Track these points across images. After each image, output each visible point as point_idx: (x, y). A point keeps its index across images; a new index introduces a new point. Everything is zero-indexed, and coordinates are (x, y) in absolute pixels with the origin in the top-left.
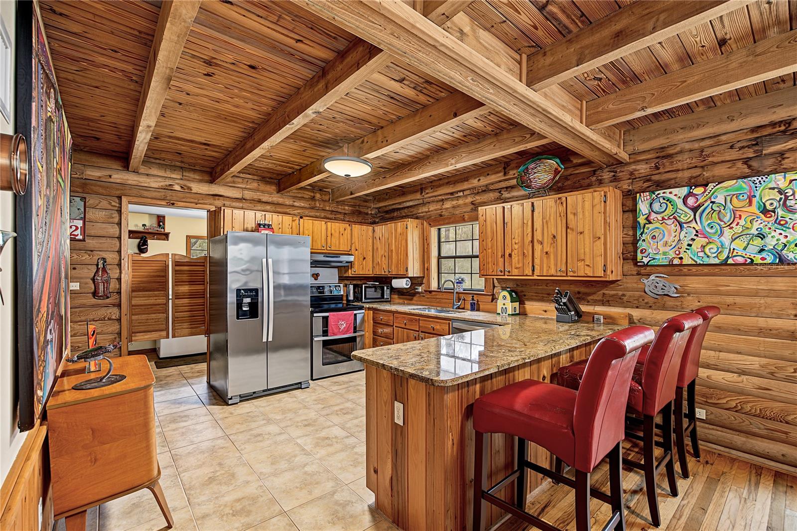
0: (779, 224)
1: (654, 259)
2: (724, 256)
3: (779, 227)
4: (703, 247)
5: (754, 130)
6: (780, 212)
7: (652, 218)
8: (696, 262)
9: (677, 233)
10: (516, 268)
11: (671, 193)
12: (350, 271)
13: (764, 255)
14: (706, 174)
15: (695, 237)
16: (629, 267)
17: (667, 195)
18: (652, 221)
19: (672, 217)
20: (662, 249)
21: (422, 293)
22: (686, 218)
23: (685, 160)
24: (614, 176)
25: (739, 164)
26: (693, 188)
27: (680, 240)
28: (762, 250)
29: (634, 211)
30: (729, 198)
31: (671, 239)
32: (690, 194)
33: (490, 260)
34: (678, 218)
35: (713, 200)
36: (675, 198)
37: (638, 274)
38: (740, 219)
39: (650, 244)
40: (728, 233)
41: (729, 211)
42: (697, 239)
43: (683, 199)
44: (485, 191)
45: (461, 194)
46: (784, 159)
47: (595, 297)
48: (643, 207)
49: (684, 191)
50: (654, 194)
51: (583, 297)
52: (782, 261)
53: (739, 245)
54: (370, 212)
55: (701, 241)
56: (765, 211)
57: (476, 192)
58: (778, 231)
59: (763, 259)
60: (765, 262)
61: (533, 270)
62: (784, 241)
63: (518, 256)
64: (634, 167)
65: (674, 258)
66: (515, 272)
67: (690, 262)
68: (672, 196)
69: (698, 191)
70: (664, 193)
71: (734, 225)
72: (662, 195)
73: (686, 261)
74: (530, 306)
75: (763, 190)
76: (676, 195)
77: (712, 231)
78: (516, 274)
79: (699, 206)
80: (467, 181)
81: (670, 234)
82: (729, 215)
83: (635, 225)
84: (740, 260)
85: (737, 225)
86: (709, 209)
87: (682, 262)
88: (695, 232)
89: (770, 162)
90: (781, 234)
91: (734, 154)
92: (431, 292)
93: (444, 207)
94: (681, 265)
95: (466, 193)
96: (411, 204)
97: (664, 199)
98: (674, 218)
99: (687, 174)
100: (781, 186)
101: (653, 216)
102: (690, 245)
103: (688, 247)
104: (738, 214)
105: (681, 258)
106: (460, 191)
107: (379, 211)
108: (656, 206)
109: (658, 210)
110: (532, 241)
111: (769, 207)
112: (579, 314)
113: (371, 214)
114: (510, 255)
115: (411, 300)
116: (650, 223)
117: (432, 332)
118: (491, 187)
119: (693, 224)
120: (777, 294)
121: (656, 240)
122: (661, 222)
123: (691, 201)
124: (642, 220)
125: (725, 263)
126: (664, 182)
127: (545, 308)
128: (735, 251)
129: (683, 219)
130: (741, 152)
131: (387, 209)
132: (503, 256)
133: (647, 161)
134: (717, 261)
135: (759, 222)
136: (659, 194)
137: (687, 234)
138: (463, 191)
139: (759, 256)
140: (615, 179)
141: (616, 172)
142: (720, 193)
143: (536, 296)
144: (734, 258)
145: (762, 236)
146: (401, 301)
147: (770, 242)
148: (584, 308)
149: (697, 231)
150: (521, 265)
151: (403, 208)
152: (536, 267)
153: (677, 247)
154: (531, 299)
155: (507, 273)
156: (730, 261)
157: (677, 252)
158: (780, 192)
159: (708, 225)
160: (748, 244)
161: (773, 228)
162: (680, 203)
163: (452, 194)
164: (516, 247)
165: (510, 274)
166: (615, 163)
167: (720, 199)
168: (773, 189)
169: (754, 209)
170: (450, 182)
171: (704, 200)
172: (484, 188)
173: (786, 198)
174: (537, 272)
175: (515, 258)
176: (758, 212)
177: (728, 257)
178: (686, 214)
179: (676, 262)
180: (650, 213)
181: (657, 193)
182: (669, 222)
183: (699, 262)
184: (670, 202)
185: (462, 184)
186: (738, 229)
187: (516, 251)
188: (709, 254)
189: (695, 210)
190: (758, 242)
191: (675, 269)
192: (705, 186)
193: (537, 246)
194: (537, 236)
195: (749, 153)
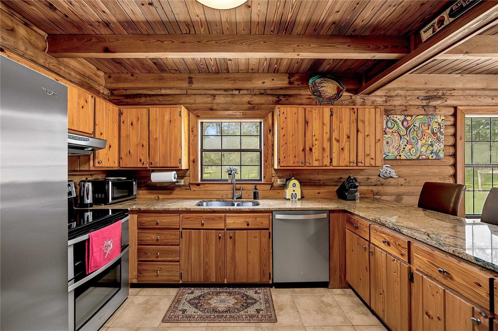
0: (438, 140)
1: (388, 155)
2: (418, 155)
3: (438, 141)
4: (410, 150)
6: (439, 134)
7: (387, 131)
8: (406, 157)
9: (399, 141)
10: (316, 160)
11: (396, 117)
12: (91, 162)
13: (433, 154)
15: (407, 144)
17: (395, 118)
18: (387, 133)
19: (396, 132)
20: (392, 150)
21: (184, 186)
22: (403, 133)
24: (363, 102)
25: (421, 108)
26: (406, 116)
27: (400, 145)
28: (432, 153)
30: (420, 124)
31: (396, 145)
32: (405, 120)
33: (291, 153)
34: (399, 133)
35: (414, 124)
36: (398, 121)
38: (425, 136)
39: (386, 147)
40: (420, 143)
41: (420, 131)
42: (408, 145)
43: (402, 122)
44: (263, 94)
45: (237, 92)
46: (436, 109)
49: (402, 118)
50: (389, 117)
52: (439, 158)
53: (424, 149)
54: (102, 91)
55: (409, 146)
56: (434, 134)
57: (254, 93)
58: (438, 143)
59: (432, 157)
60: (433, 158)
61: (331, 162)
62: (439, 148)
63: (319, 150)
64: (374, 99)
65: (397, 155)
66: (316, 163)
67: (405, 158)
68: (397, 119)
69: (409, 118)
70: (393, 117)
71: (422, 139)
72: (392, 118)
73: (403, 157)
74: (308, 191)
75: (433, 122)
76: (398, 119)
77: (414, 141)
78: (316, 165)
79: (409, 127)
80: (250, 81)
81: (395, 142)
82: (420, 133)
84: (424, 157)
85: (423, 139)
86: (413, 130)
87: (400, 158)
88: (406, 142)
90: (438, 145)
91: (419, 103)
92: (198, 185)
93: (216, 101)
94: (400, 159)
95: (242, 92)
96: (168, 92)
97: (393, 121)
98: (398, 132)
100: (439, 122)
101: (388, 130)
102: (404, 148)
103: (404, 150)
104: (424, 133)
105: (400, 156)
106: (236, 90)
107: (112, 93)
108: (389, 124)
109: (390, 127)
110: (330, 140)
111: (435, 132)
113: (103, 94)
114: (311, 150)
115: (170, 194)
116: (386, 134)
117: (246, 227)
119: (406, 137)
121: (388, 145)
122: (391, 134)
123: (405, 123)
125: (418, 159)
126: (389, 111)
127: (318, 191)
128: (423, 153)
129: (402, 133)
130: (422, 102)
131: (128, 92)
132: (304, 150)
134: (415, 158)
135: (431, 138)
136: (391, 117)
137: (403, 142)
138: (239, 90)
139: (431, 156)
141: (365, 100)
143: (310, 182)
144: (423, 156)
145: (432, 145)
146: (153, 196)
147: (435, 149)
149: (407, 141)
150: (321, 158)
151: (154, 95)
152: (334, 160)
153: (398, 149)
155: (307, 164)
156: (420, 158)
157: (399, 152)
158: (439, 125)
159: (412, 138)
160: (427, 149)
161: (436, 142)
162: (400, 123)
163: (226, 90)
164: (317, 142)
165: (311, 165)
167: (417, 125)
168: (436, 122)
169: (429, 131)
170: (230, 78)
171: (411, 124)
172: (262, 92)
173: (441, 127)
174: (335, 163)
175: (316, 153)
176: (431, 133)
177: (420, 156)
179: (398, 157)
180: (386, 128)
181: (390, 116)
182: (395, 134)
183: (408, 158)
184: (396, 123)
185: (244, 82)
186: (424, 141)
187: (316, 146)
188: (412, 154)
189: (407, 129)
190: (431, 148)
191: (397, 162)
192: (412, 116)
193: (334, 142)
194: (335, 135)
195: (424, 103)
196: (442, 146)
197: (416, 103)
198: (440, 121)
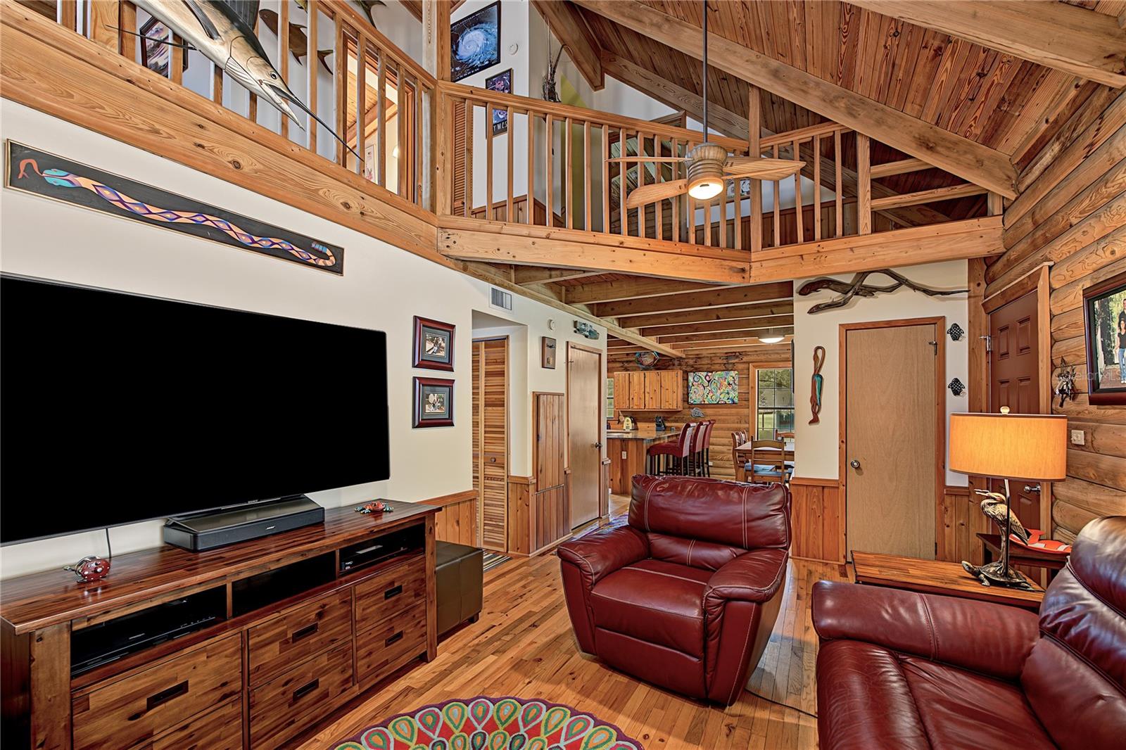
0: (733, 389)
1: (695, 401)
2: (717, 400)
4: (711, 397)
5: (726, 353)
9: (703, 391)
10: (636, 406)
14: (713, 367)
16: (686, 404)
19: (701, 384)
20: (698, 397)
23: (705, 361)
25: (722, 365)
26: (708, 372)
27: (704, 394)
28: (728, 399)
29: (687, 380)
30: (719, 378)
31: (701, 393)
32: (707, 375)
34: (703, 385)
35: (714, 378)
37: (689, 408)
38: (722, 386)
39: (693, 395)
40: (719, 392)
41: (719, 383)
42: (709, 393)
43: (705, 377)
46: (735, 365)
47: (671, 419)
48: (691, 379)
49: (705, 374)
51: (665, 419)
52: (734, 403)
53: (722, 396)
55: (711, 394)
56: (729, 384)
59: (729, 402)
61: (644, 406)
62: (735, 395)
63: (637, 399)
64: (687, 361)
65: (702, 401)
68: (701, 375)
69: (710, 374)
70: (698, 373)
71: (721, 389)
73: (706, 402)
74: (639, 425)
75: (728, 376)
77: (714, 390)
78: (635, 408)
79: (710, 380)
81: (700, 391)
83: (688, 387)
86: (713, 382)
88: (709, 391)
89: (731, 366)
90: (734, 393)
91: (720, 361)
97: (698, 376)
99: (706, 366)
101: (694, 383)
102: (707, 396)
104: (721, 384)
105: (704, 401)
108: (696, 379)
109: (696, 381)
110: (644, 392)
112: (665, 427)
114: (632, 399)
116: (693, 386)
118: (617, 360)
119: (708, 387)
120: (732, 415)
121: (695, 393)
122: (697, 386)
123: (707, 378)
124: (690, 384)
125: (718, 403)
126: (698, 369)
127: (648, 426)
128: (721, 399)
129: (705, 385)
132: (629, 399)
133: (692, 359)
134: (716, 402)
135: (728, 388)
136: (696, 374)
137: (706, 391)
140: (680, 365)
141: (680, 362)
142: (716, 376)
143: (643, 420)
144: (721, 401)
145: (728, 393)
147: (730, 396)
148: (667, 424)
150: (638, 404)
152: (646, 404)
153: (703, 396)
154: (640, 421)
155: (630, 408)
157: (703, 399)
158: (733, 377)
159: (713, 388)
160: (724, 396)
161: (732, 391)
162: (703, 378)
164: (636, 394)
166: (680, 359)
167: (717, 379)
168: (731, 376)
169: (726, 383)
171: (711, 378)
172: (613, 361)
173: (735, 380)
174: (647, 407)
175: (635, 400)
177: (719, 401)
178: (706, 383)
179: (703, 403)
180: (693, 381)
182: (700, 386)
183: (710, 403)
184: (700, 378)
186: (722, 391)
187: (636, 397)
188: (713, 400)
189: (709, 382)
190: (727, 395)
191: (702, 406)
192: (712, 372)
193: (647, 395)
194: (647, 390)
195: (725, 361)
196: (737, 394)
197: (719, 362)
198: (734, 375)
